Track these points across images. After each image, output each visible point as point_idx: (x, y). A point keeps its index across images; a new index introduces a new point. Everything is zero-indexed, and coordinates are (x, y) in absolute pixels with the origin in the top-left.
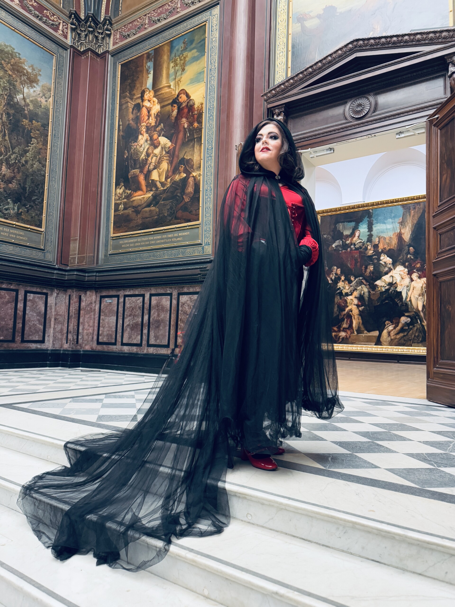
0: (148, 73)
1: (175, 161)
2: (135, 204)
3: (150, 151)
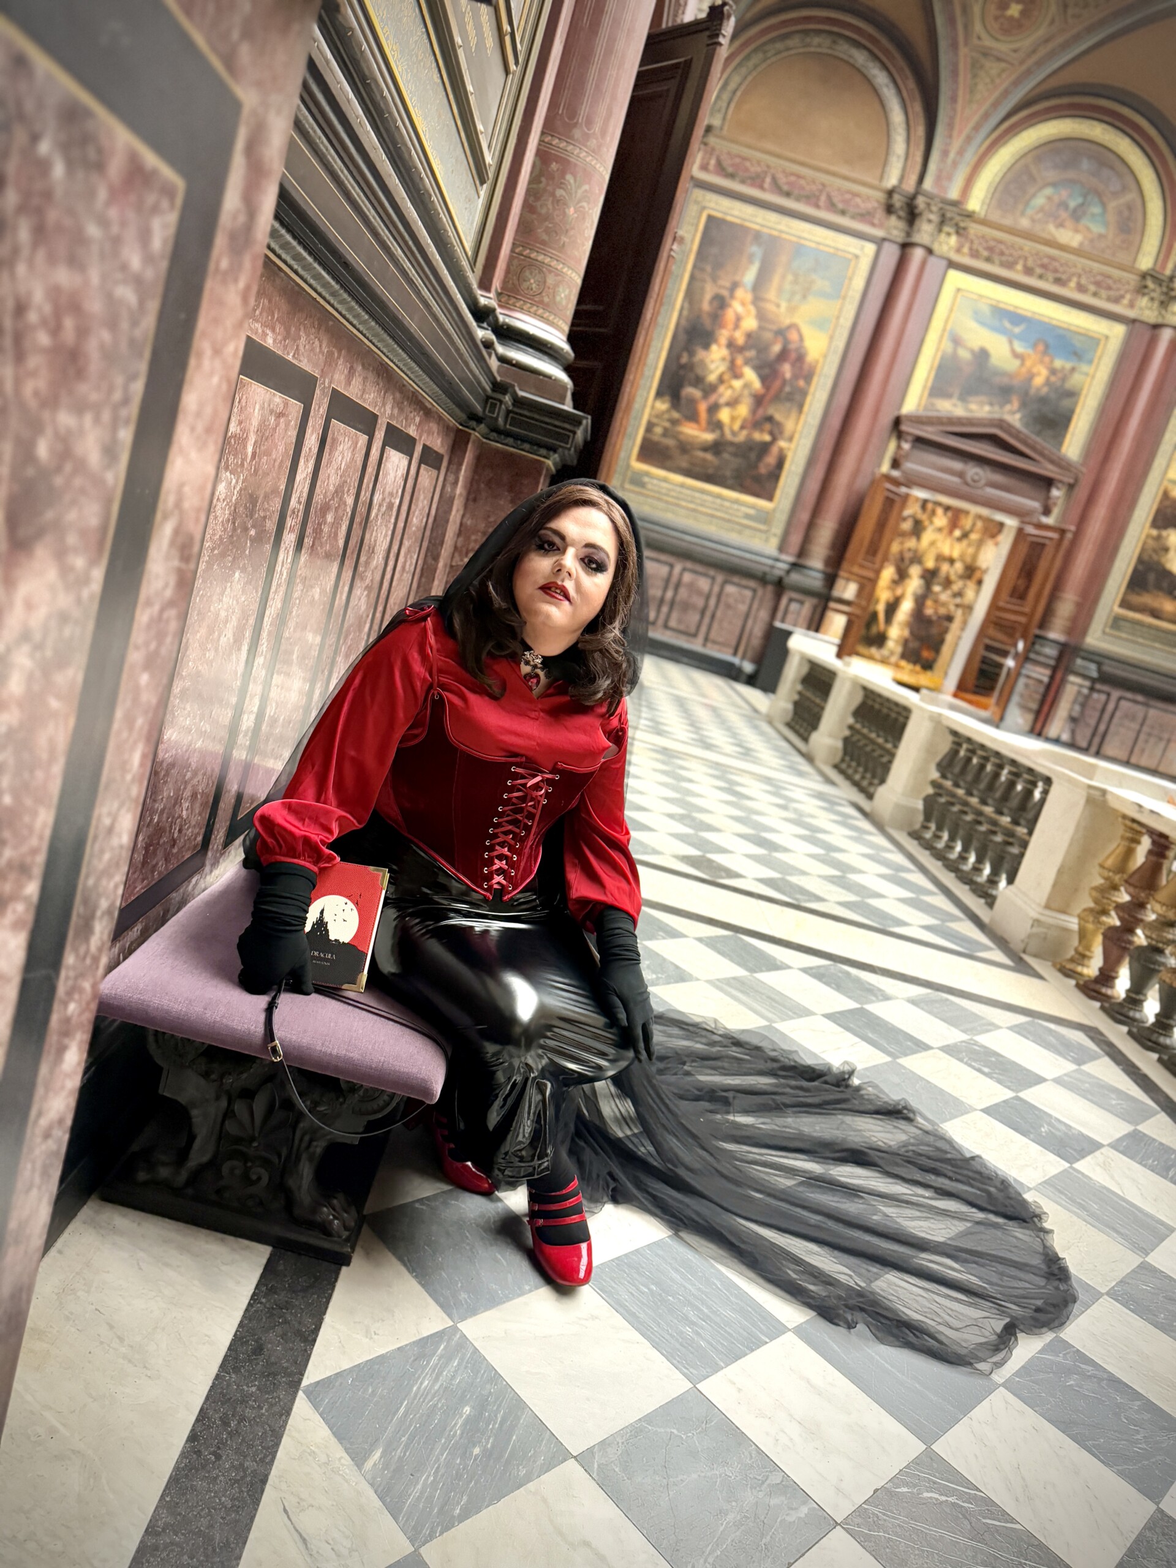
0: (751, 261)
1: (760, 412)
2: (682, 437)
3: (726, 377)
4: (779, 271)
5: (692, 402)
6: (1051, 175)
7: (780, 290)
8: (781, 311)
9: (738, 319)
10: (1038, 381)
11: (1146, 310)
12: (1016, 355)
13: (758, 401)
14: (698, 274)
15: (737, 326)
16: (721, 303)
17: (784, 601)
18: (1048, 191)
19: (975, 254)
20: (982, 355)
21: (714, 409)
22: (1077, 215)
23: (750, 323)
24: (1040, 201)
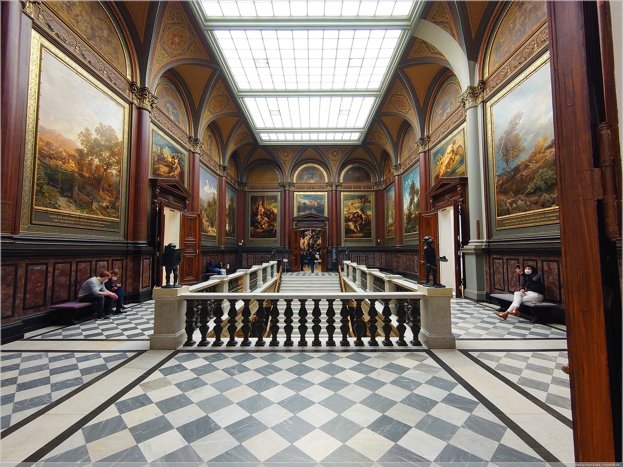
4: (265, 201)
5: (257, 226)
6: (305, 173)
7: (267, 204)
8: (268, 207)
9: (261, 210)
10: (316, 205)
11: (329, 189)
12: (310, 202)
13: (268, 222)
14: (252, 205)
15: (261, 212)
16: (257, 209)
17: (283, 255)
18: (306, 176)
19: (297, 189)
20: (305, 203)
21: (261, 226)
22: (312, 178)
23: (263, 210)
24: (305, 177)
